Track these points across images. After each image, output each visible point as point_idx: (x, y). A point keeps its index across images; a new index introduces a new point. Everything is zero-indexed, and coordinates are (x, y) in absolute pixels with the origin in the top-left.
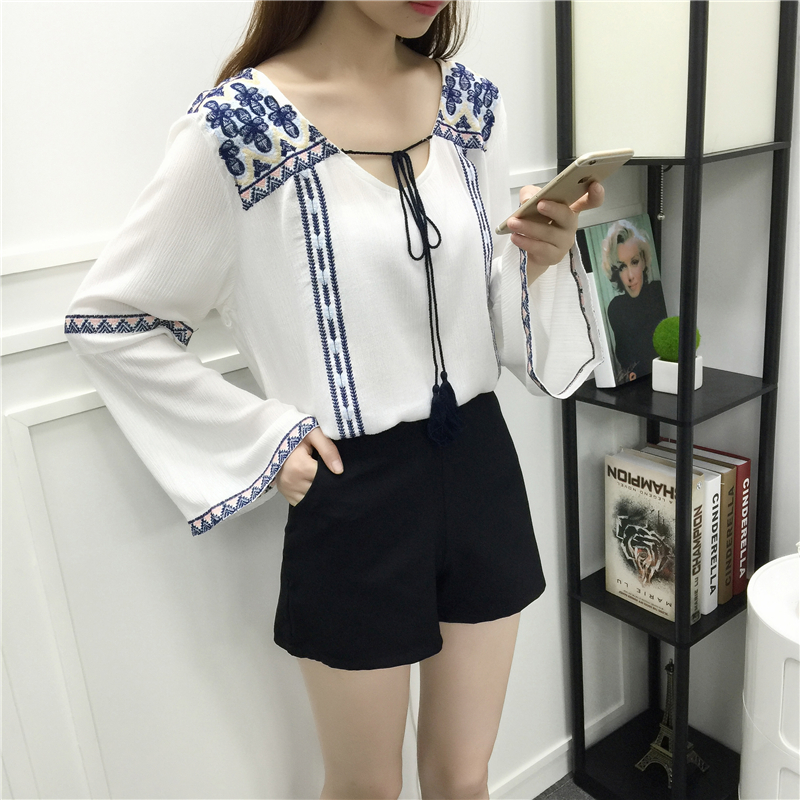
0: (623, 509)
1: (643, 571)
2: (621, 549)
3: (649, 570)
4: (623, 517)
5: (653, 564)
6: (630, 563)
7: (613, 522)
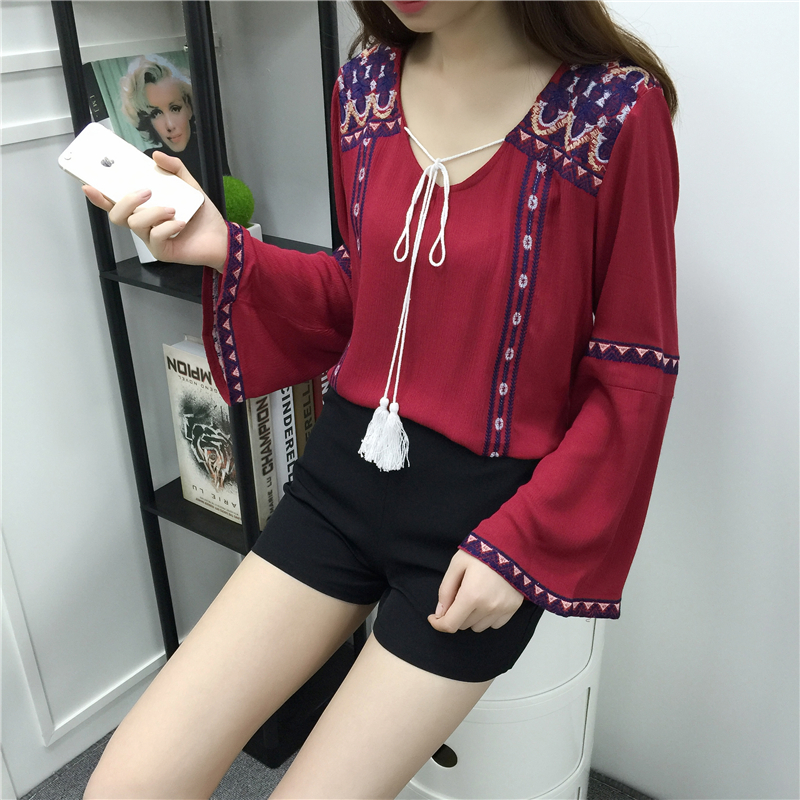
0: (188, 407)
1: (215, 474)
2: (192, 451)
3: (220, 473)
4: (189, 416)
5: (223, 467)
6: (202, 466)
7: (180, 422)
